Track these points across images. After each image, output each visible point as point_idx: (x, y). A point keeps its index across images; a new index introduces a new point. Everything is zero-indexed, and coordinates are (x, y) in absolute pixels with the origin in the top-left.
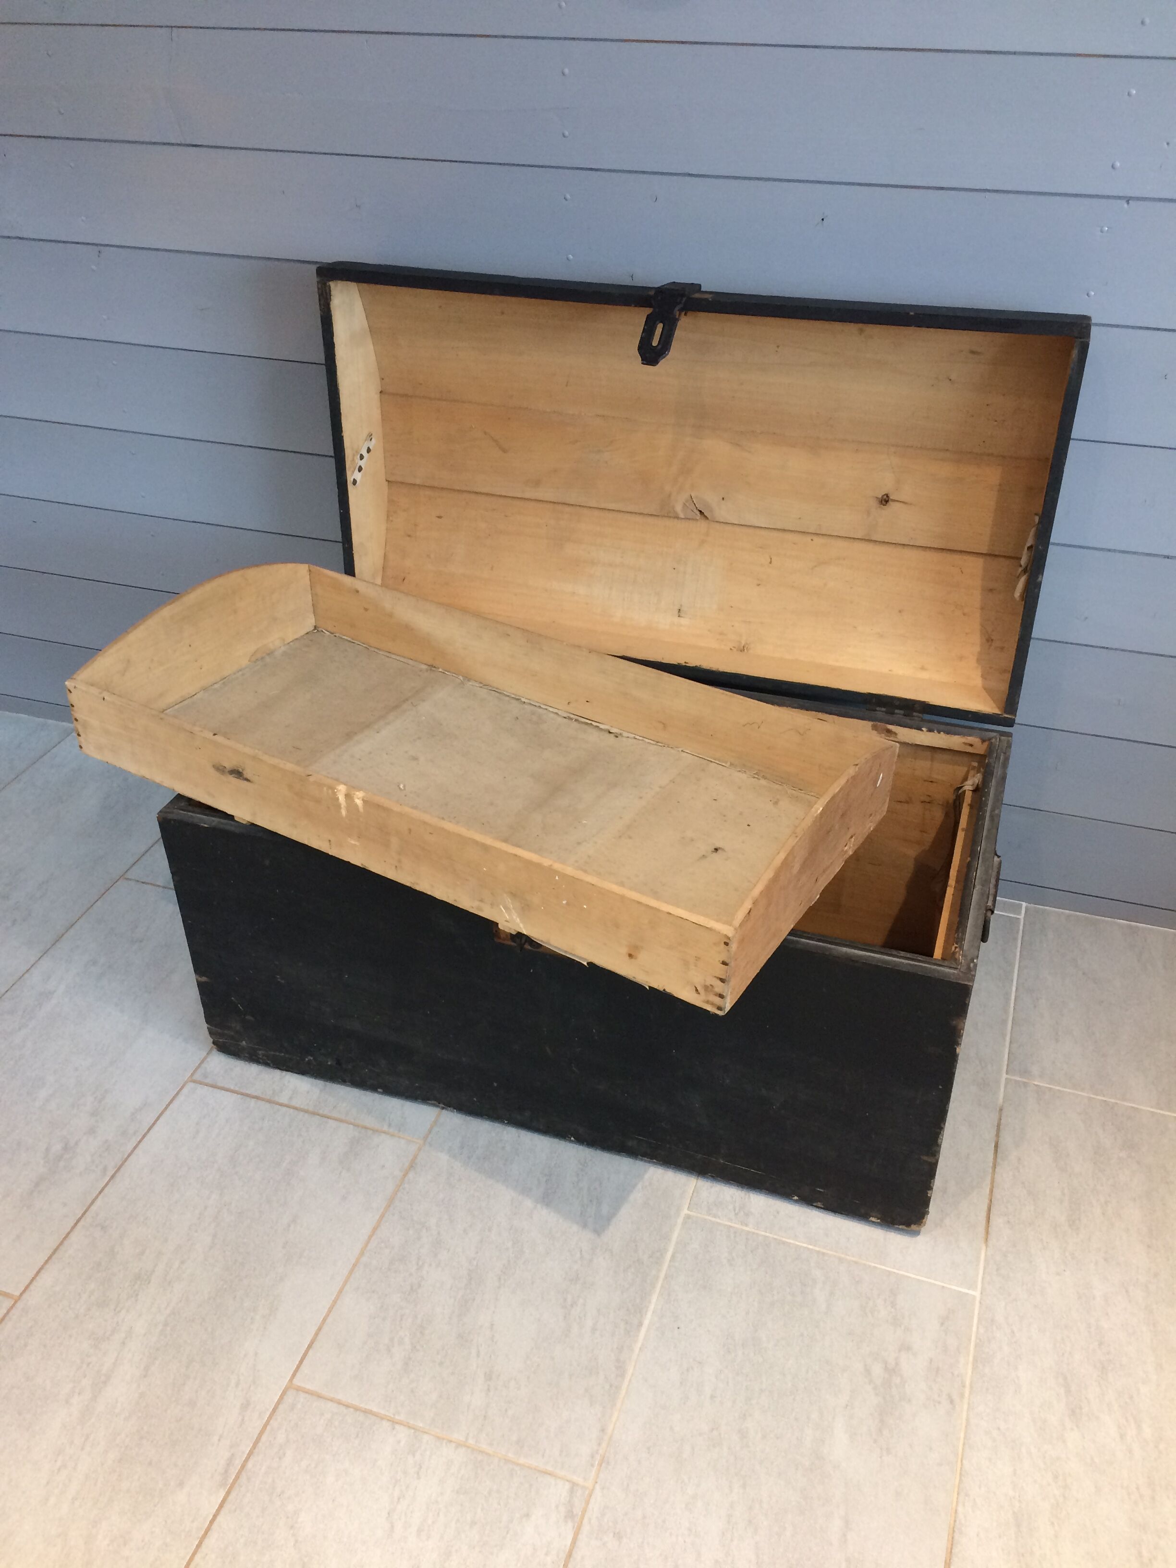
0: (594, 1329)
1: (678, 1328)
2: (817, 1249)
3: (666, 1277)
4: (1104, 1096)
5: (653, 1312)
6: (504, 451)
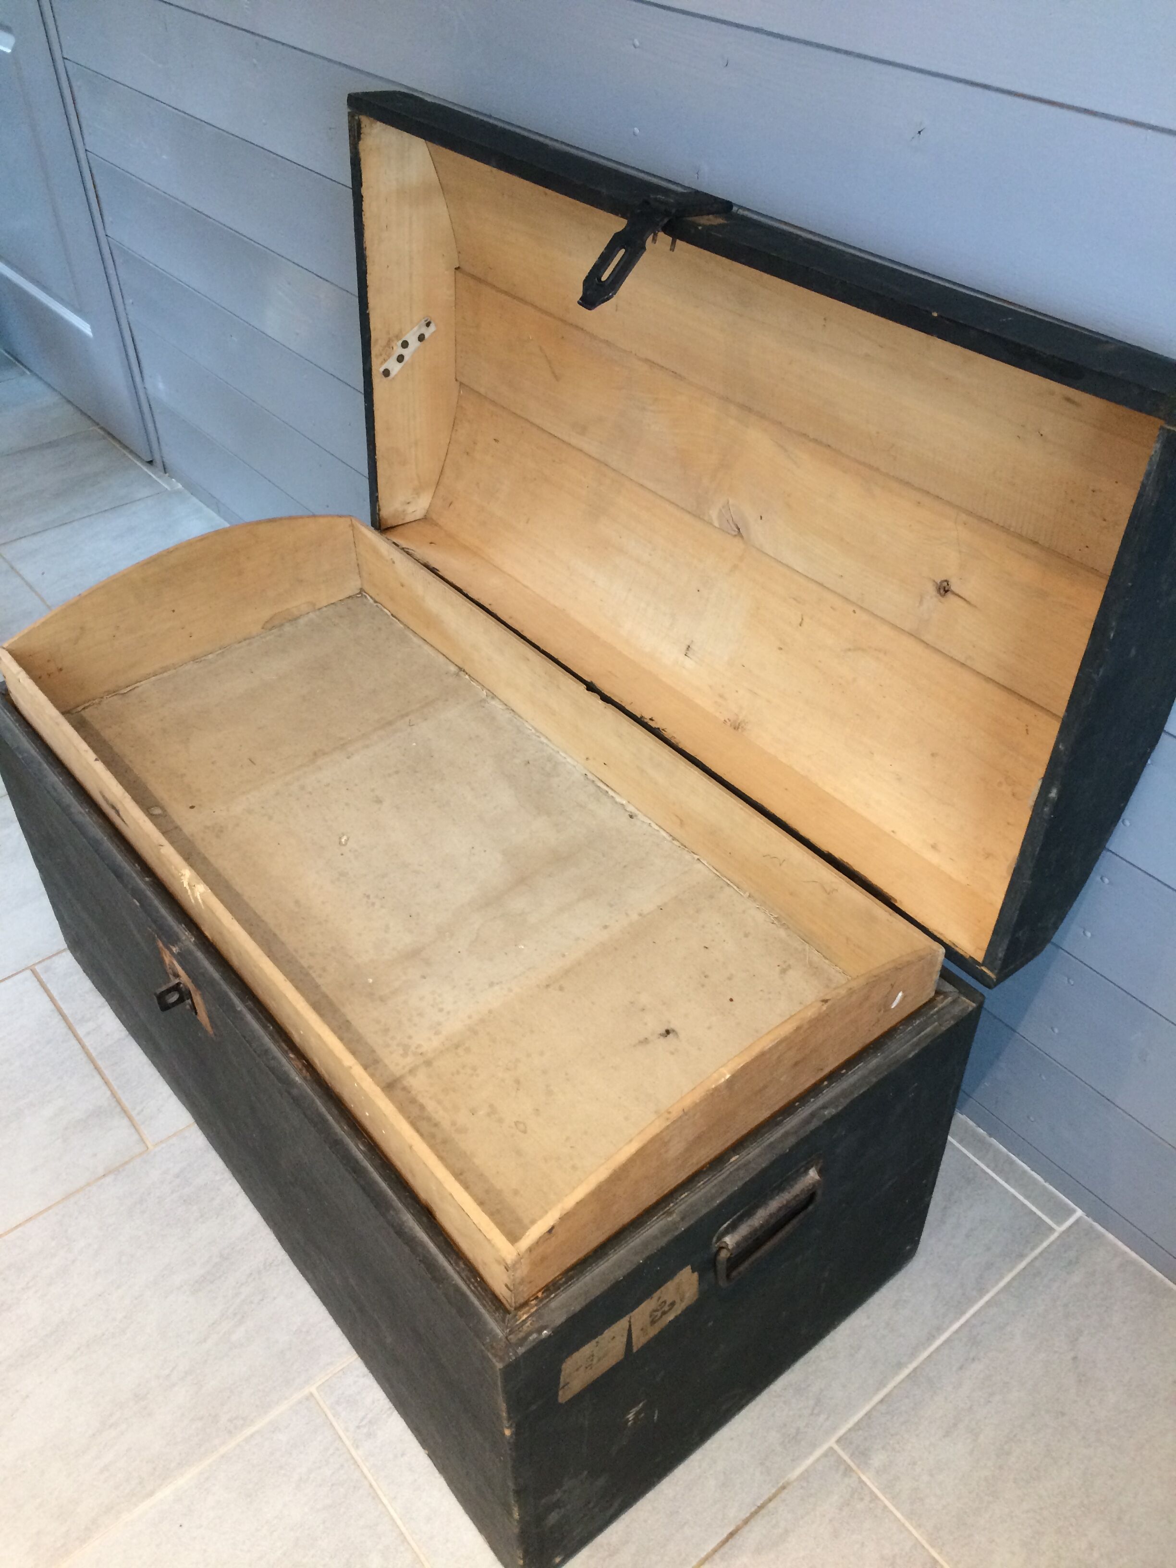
0: (106, 1468)
1: (181, 1526)
3: (223, 1456)
5: (176, 1489)
6: (557, 378)
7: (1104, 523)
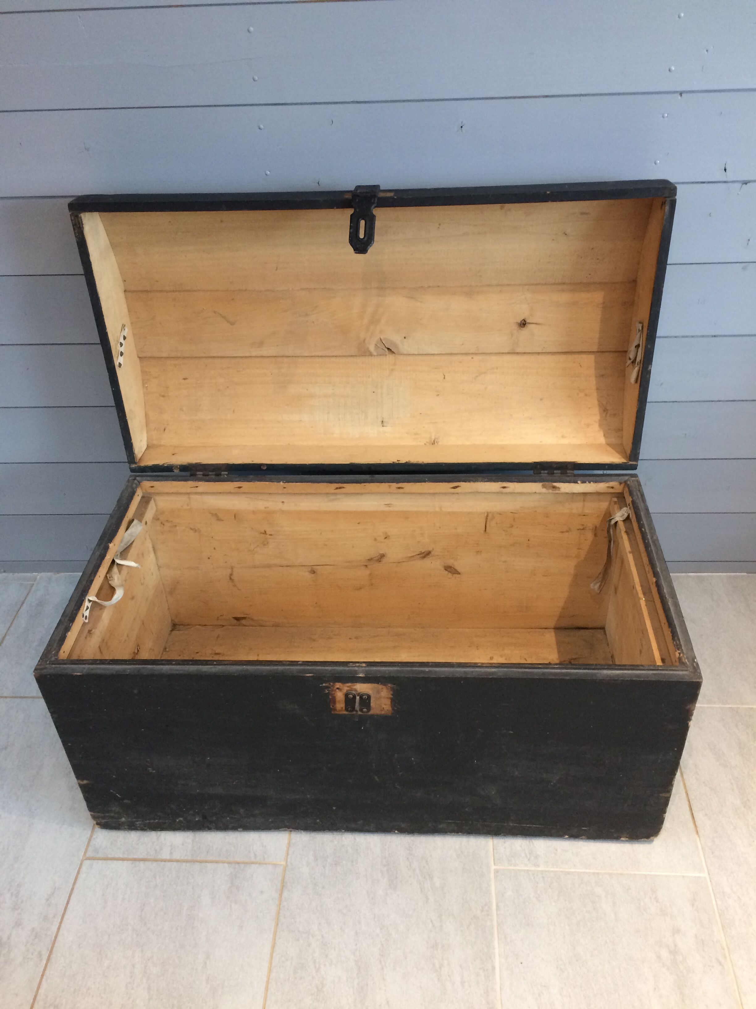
0: (463, 983)
1: (521, 963)
2: (592, 871)
3: (498, 925)
4: (729, 704)
5: (499, 956)
6: (232, 324)
7: (598, 261)
